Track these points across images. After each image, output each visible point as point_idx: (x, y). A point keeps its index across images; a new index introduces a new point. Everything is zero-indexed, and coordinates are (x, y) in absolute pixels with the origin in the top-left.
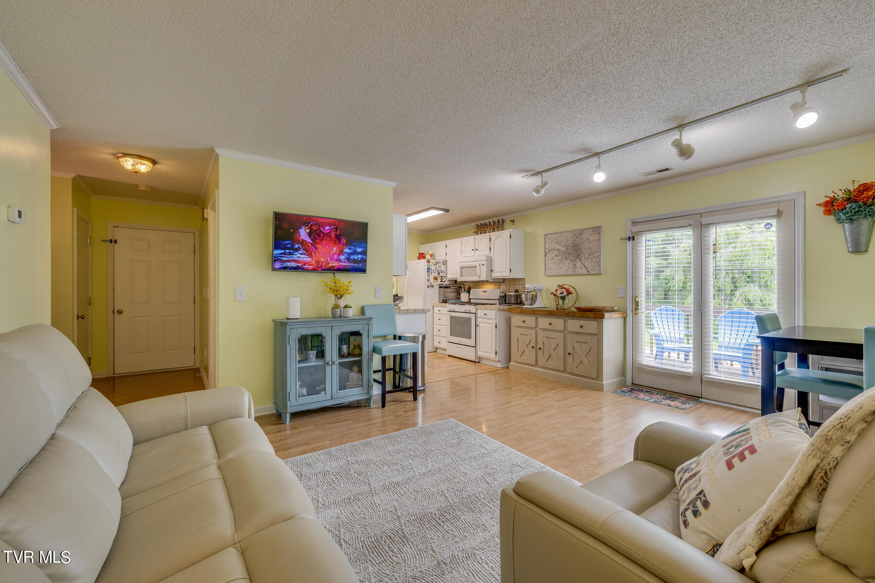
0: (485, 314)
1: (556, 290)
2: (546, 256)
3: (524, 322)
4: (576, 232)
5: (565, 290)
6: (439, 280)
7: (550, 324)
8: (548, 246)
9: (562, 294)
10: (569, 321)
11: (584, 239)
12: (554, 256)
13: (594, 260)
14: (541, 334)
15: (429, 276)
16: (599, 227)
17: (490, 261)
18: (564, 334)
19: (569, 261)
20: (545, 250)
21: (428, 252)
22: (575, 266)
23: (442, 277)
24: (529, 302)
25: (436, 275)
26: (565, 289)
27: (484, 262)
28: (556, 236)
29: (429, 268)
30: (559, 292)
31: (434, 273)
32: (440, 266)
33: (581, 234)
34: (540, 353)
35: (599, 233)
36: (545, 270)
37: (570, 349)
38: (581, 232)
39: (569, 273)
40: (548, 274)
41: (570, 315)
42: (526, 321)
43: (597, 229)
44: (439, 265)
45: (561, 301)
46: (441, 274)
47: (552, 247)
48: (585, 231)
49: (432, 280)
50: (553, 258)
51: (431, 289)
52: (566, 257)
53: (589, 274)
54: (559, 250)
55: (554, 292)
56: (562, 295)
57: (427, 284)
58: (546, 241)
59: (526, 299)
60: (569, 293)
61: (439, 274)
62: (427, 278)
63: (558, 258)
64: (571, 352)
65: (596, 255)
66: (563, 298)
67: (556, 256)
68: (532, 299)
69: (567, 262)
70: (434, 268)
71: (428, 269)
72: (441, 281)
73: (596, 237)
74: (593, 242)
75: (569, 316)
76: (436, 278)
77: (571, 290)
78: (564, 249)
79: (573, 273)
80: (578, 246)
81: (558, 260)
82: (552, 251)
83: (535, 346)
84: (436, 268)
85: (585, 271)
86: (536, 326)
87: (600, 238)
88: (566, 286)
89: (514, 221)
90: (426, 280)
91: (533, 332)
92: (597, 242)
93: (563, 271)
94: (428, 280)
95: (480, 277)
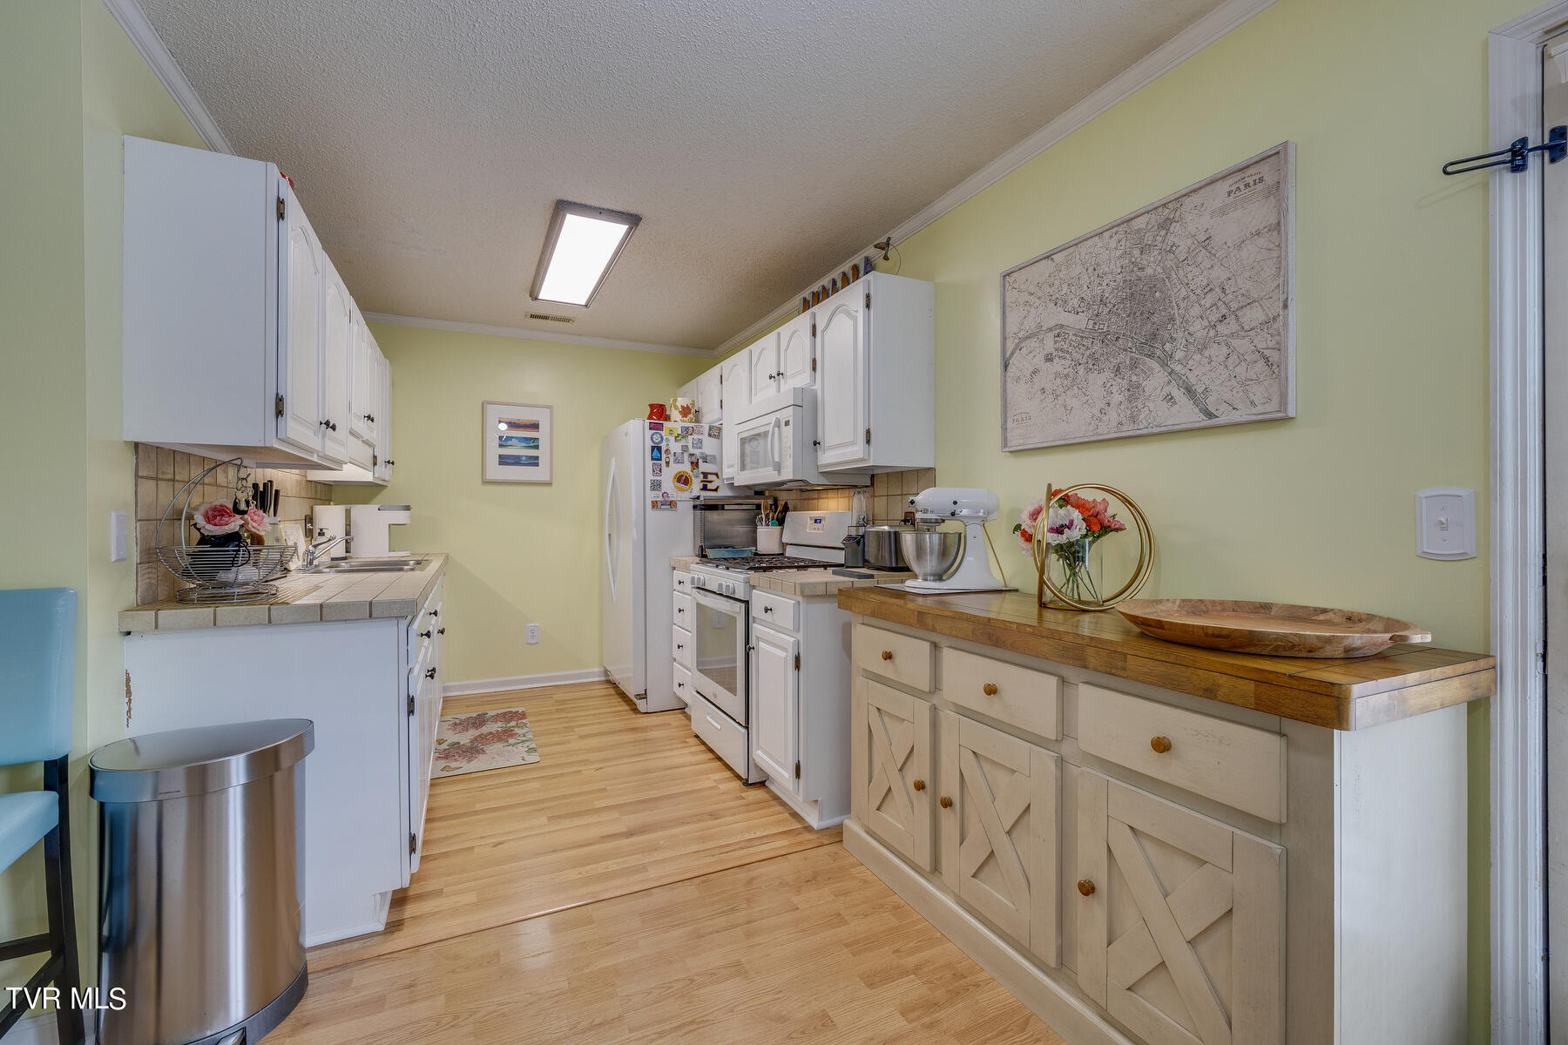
0: (766, 610)
1: (1035, 515)
2: (1006, 366)
3: (888, 656)
4: (1140, 223)
5: (1076, 515)
6: (696, 486)
7: (991, 690)
8: (1013, 318)
9: (1059, 530)
10: (1083, 689)
11: (1184, 245)
12: (1039, 361)
13: (1241, 345)
14: (955, 732)
15: (658, 471)
16: (1277, 155)
17: (808, 407)
18: (1061, 762)
19: (1108, 374)
20: (1004, 339)
21: (675, 401)
22: (1134, 391)
23: (705, 475)
24: (931, 564)
25: (686, 467)
26: (1080, 505)
27: (788, 414)
28: (1046, 267)
29: (659, 449)
30: (1044, 522)
31: (678, 461)
32: (700, 441)
33: (1165, 224)
34: (949, 820)
35: (1276, 190)
36: (1004, 429)
37: (1090, 863)
38: (1168, 212)
39: (1107, 430)
40: (1016, 442)
41: (1092, 662)
42: (898, 659)
43: (1264, 169)
44: (696, 436)
45: (1057, 569)
46: (703, 467)
47: (1030, 325)
48: (1189, 203)
49: (668, 484)
50: (1035, 372)
51: (664, 515)
52: (1092, 356)
53: (1211, 426)
54: (1059, 331)
55: (1026, 524)
56: (1062, 539)
57: (651, 496)
58: (1008, 300)
59: (920, 551)
60: (1099, 526)
61: (695, 465)
62: (650, 477)
63: (1058, 365)
64: (1101, 880)
65: (1254, 315)
66: (1072, 554)
67: (1049, 359)
68: (944, 553)
69: (1097, 380)
70: (675, 447)
71: (656, 449)
72: (705, 488)
73: (1258, 213)
74: (1239, 247)
75: (1086, 667)
76: (683, 480)
77: (1115, 509)
78: (1080, 321)
79: (1130, 429)
80: (1153, 289)
81: (1057, 375)
82: (1033, 343)
83: (927, 780)
84: (685, 449)
85: (1186, 414)
86: (936, 686)
87: (1282, 211)
88: (1087, 495)
89: (888, 244)
90: (648, 485)
91: (923, 708)
92: (1262, 242)
93: (1078, 427)
94: (656, 486)
95: (778, 467)
